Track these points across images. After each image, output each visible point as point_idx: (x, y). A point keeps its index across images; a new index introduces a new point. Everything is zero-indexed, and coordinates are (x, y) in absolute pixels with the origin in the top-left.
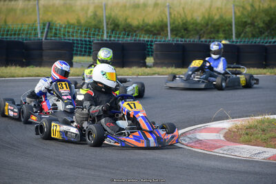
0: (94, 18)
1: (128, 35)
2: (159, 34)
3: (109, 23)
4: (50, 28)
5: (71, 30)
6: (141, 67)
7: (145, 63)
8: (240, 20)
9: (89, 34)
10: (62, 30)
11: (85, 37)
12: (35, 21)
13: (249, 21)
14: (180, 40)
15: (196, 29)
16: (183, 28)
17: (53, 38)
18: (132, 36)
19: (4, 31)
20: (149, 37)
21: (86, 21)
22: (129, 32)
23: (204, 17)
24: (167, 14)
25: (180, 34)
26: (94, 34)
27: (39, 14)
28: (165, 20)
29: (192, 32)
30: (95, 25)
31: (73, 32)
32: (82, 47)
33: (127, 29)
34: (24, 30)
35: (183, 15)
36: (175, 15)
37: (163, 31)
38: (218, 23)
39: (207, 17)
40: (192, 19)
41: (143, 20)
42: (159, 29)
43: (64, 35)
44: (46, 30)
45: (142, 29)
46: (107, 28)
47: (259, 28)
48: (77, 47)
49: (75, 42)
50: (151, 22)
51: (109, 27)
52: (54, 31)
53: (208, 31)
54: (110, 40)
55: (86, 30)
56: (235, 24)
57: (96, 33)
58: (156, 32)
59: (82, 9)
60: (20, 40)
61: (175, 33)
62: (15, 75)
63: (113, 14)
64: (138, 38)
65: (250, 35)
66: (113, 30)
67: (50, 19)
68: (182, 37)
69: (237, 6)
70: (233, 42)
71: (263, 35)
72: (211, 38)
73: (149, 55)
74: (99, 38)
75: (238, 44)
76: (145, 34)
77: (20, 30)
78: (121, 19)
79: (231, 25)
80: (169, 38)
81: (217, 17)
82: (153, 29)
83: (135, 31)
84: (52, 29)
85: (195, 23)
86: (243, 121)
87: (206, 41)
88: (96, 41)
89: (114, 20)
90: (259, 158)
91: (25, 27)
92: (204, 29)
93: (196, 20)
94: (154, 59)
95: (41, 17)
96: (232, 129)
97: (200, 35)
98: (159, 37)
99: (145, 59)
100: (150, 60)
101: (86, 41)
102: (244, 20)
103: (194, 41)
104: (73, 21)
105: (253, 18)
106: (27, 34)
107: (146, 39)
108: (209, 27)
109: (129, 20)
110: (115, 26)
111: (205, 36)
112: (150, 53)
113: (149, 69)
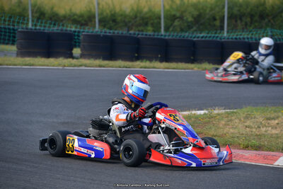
0: (19, 6)
1: (55, 24)
2: (86, 24)
3: (35, 11)
6: (67, 58)
7: (72, 54)
8: (169, 13)
9: (14, 22)
11: (9, 25)
13: (178, 15)
14: (108, 32)
15: (124, 21)
16: (111, 20)
18: (59, 25)
20: (76, 28)
21: (10, 9)
22: (56, 21)
23: (133, 9)
24: (96, 4)
25: (108, 26)
26: (18, 23)
28: (93, 10)
29: (121, 24)
30: (20, 13)
32: (5, 35)
33: (53, 19)
35: (111, 6)
36: (103, 5)
37: (91, 21)
38: (147, 16)
39: (135, 9)
40: (121, 10)
41: (71, 10)
42: (86, 20)
45: (69, 19)
46: (33, 16)
47: (188, 22)
50: (78, 12)
51: (35, 15)
53: (137, 23)
54: (35, 29)
55: (10, 17)
56: (164, 18)
57: (21, 21)
58: (83, 22)
61: (103, 24)
63: (39, 2)
64: (64, 28)
65: (179, 29)
66: (38, 19)
68: (110, 28)
70: (162, 35)
71: (192, 30)
72: (139, 31)
73: (75, 46)
74: (24, 26)
75: (167, 38)
76: (73, 24)
78: (47, 8)
79: (160, 18)
80: (98, 29)
81: (146, 10)
82: (80, 19)
83: (62, 21)
85: (124, 15)
87: (135, 34)
88: (19, 30)
89: (39, 8)
92: (133, 22)
93: (124, 12)
94: (81, 50)
97: (129, 27)
98: (87, 28)
99: (72, 49)
100: (77, 51)
101: (9, 29)
102: (173, 13)
103: (122, 33)
105: (182, 12)
107: (73, 29)
108: (138, 19)
109: (55, 9)
110: (40, 15)
111: (134, 28)
112: (77, 44)
113: (75, 60)
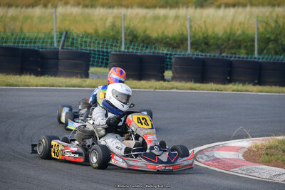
0: (113, 29)
1: (147, 47)
2: (179, 47)
3: (127, 34)
4: (67, 37)
5: (88, 40)
6: (159, 80)
7: (163, 76)
8: (263, 36)
9: (107, 45)
10: (79, 39)
11: (102, 48)
12: (52, 30)
13: (273, 38)
14: (200, 55)
15: (217, 44)
17: (70, 48)
18: (151, 48)
19: (20, 38)
20: (168, 50)
21: (104, 32)
22: (148, 44)
23: (226, 32)
24: (188, 27)
25: (201, 48)
26: (112, 45)
27: (56, 23)
28: (185, 33)
30: (113, 36)
31: (90, 43)
32: (99, 58)
33: (146, 41)
34: (40, 38)
35: (204, 29)
36: (195, 28)
37: (183, 43)
38: (240, 38)
39: (228, 31)
40: (213, 33)
41: (163, 33)
42: (178, 42)
43: (81, 45)
44: (63, 39)
45: (161, 42)
46: (125, 39)
47: (283, 45)
48: (94, 57)
50: (170, 35)
51: (127, 37)
52: (70, 40)
53: (230, 46)
54: (128, 52)
55: (104, 40)
56: (258, 40)
57: (114, 44)
58: (175, 45)
59: (101, 20)
60: (36, 48)
61: (195, 46)
62: (30, 84)
63: (132, 25)
64: (157, 51)
65: (273, 52)
66: (131, 41)
67: (67, 28)
68: (202, 51)
69: (260, 21)
70: (255, 58)
72: (232, 54)
73: (167, 69)
74: (117, 49)
75: (260, 60)
76: (165, 47)
77: (36, 38)
78: (140, 31)
79: (254, 41)
80: (189, 52)
81: (239, 32)
82: (173, 42)
83: (154, 44)
84: (68, 38)
85: (216, 38)
86: (263, 140)
87: (227, 57)
88: (113, 53)
89: (132, 31)
90: (280, 180)
92: (225, 44)
93: (217, 34)
94: (173, 73)
95: (58, 25)
96: (251, 148)
97: (221, 50)
98: (178, 50)
99: (164, 72)
100: (168, 74)
101: (103, 52)
102: (267, 36)
103: (214, 56)
104: (91, 31)
105: (277, 35)
106: (43, 42)
107: (165, 52)
108: (231, 41)
109: (148, 32)
110: (133, 38)
111: (226, 50)
112: (169, 67)
113: (166, 83)
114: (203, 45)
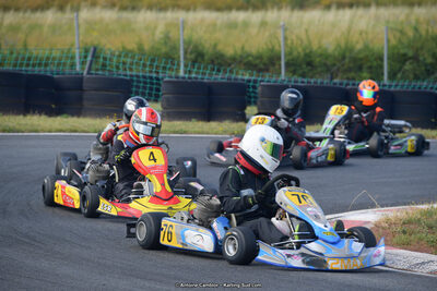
0: (166, 43)
1: (219, 71)
2: (267, 70)
3: (189, 50)
4: (95, 56)
5: (129, 60)
6: (237, 121)
7: (244, 115)
8: (396, 51)
9: (157, 67)
10: (115, 59)
11: (151, 72)
12: (72, 45)
13: (410, 54)
14: (300, 81)
15: (325, 64)
16: (304, 62)
17: (100, 72)
18: (225, 71)
19: (23, 59)
20: (251, 75)
21: (153, 48)
22: (220, 65)
23: (339, 46)
24: (281, 39)
25: (300, 72)
26: (164, 68)
27: (79, 35)
28: (277, 47)
29: (319, 69)
30: (166, 54)
31: (132, 64)
32: (145, 88)
33: (216, 62)
34: (54, 59)
35: (305, 42)
36: (292, 40)
37: (274, 64)
38: (361, 56)
39: (343, 45)
41: (243, 48)
42: (267, 63)
43: (118, 67)
44: (89, 58)
45: (240, 62)
46: (185, 58)
47: (426, 65)
48: (138, 87)
49: (135, 78)
50: (254, 52)
51: (188, 56)
52: (101, 60)
53: (346, 67)
54: (190, 78)
55: (153, 60)
56: (388, 58)
57: (168, 66)
58: (262, 66)
59: (147, 28)
60: (49, 74)
61: (292, 69)
62: (39, 128)
63: (195, 37)
64: (233, 76)
65: (411, 76)
66: (194, 62)
67: (96, 43)
68: (303, 76)
69: (392, 29)
70: (384, 85)
71: (432, 77)
72: (348, 79)
73: (250, 103)
74: (173, 74)
75: (392, 89)
76: (246, 70)
77: (48, 58)
78: (207, 46)
79: (382, 60)
80: (283, 76)
81: (359, 46)
82: (257, 62)
83: (230, 65)
84: (98, 57)
85: (324, 55)
86: (398, 211)
87: (341, 84)
88: (167, 79)
89: (196, 47)
90: (424, 271)
91: (56, 54)
92: (338, 65)
93: (326, 50)
94: (259, 109)
95: (81, 38)
96: (380, 223)
97: (332, 74)
98: (267, 75)
99: (245, 108)
100: (251, 111)
101: (151, 78)
102: (402, 51)
103: (322, 83)
104: (132, 46)
105: (417, 50)
106: (59, 64)
107: (247, 77)
108: (347, 60)
109: (220, 47)
110: (197, 56)
111: (340, 75)
112: (253, 100)
114: (304, 66)
